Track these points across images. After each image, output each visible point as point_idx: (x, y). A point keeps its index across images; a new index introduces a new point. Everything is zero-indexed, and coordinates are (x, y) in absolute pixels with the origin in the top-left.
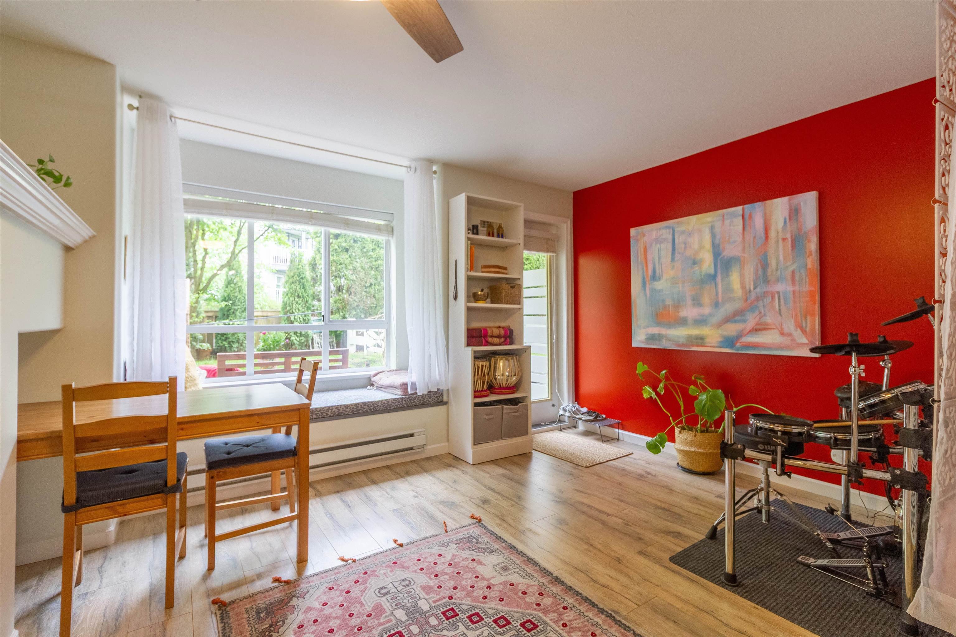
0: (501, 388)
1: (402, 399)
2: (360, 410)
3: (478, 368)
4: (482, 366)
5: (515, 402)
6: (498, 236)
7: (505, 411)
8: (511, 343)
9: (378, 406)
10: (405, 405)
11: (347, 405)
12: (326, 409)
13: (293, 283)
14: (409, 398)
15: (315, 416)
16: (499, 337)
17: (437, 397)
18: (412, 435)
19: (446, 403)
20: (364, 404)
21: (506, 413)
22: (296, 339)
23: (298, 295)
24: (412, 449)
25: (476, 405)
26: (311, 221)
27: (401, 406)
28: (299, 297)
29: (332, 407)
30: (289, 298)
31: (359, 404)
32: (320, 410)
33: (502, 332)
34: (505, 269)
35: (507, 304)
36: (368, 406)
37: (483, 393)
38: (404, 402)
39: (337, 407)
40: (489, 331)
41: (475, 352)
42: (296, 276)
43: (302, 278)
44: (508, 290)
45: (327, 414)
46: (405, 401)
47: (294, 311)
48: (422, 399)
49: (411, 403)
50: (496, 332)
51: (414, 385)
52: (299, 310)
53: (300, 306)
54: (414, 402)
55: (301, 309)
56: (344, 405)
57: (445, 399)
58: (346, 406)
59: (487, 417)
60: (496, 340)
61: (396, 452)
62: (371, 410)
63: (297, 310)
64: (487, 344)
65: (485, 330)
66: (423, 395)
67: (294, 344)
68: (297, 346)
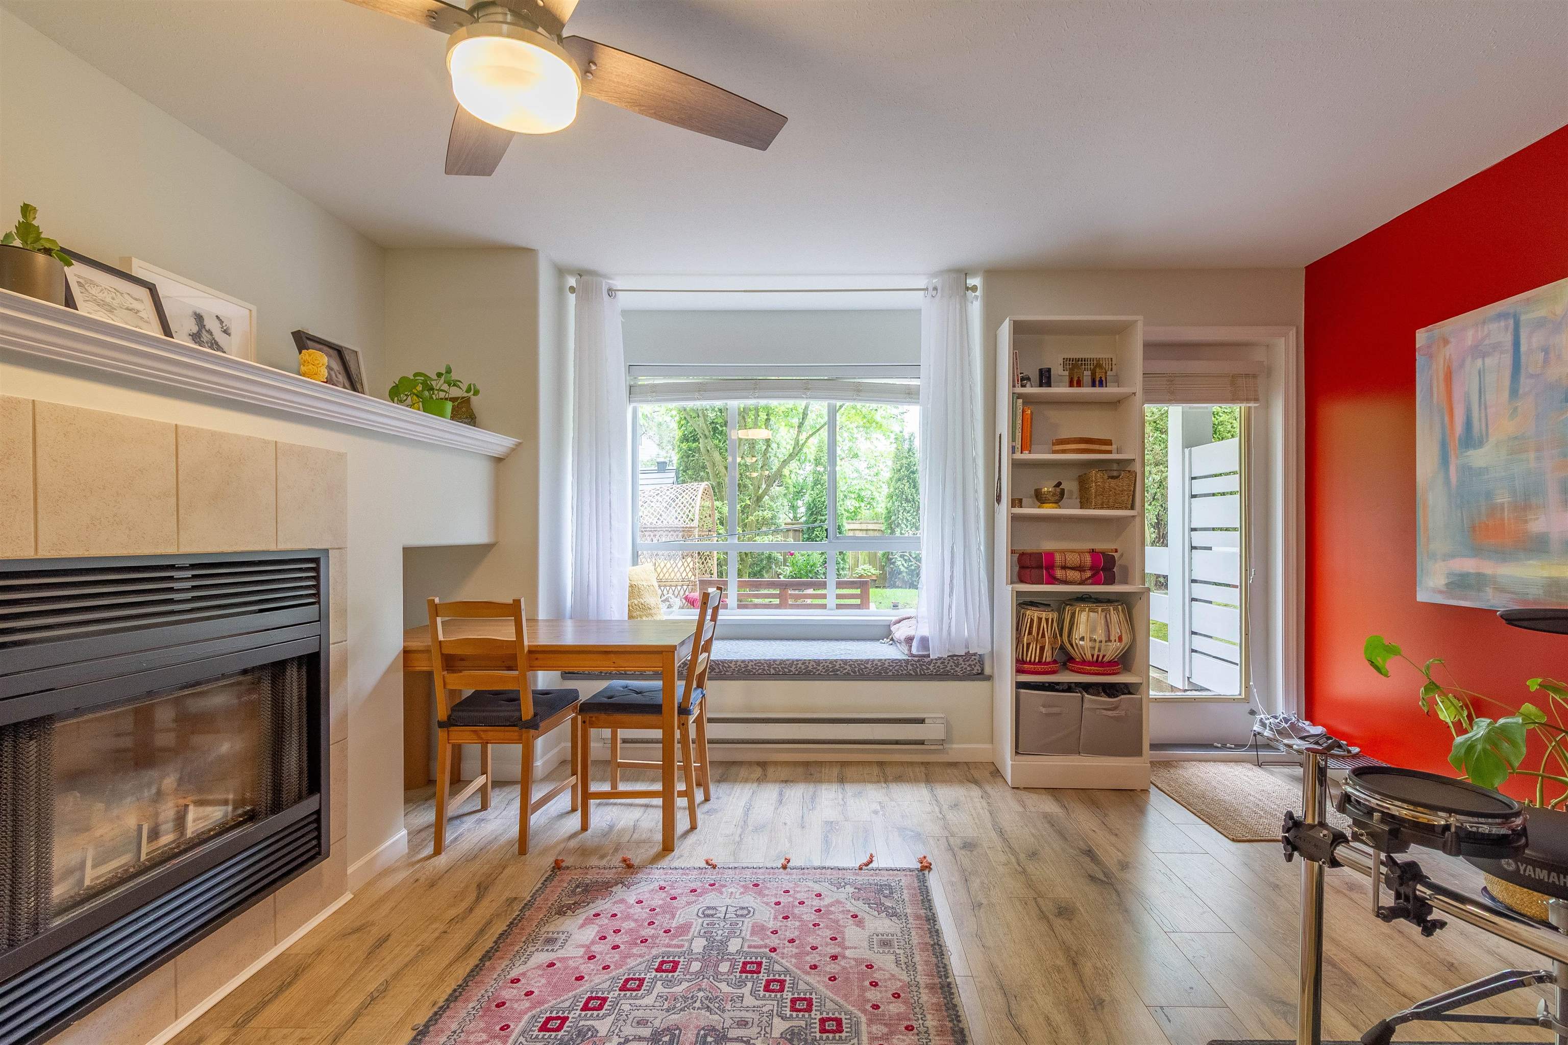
0: (1084, 662)
1: (907, 661)
2: (838, 670)
3: (1032, 620)
4: (1040, 619)
5: (1112, 690)
6: (1094, 385)
7: (1086, 705)
8: (1111, 581)
9: (866, 668)
10: (911, 672)
11: (819, 660)
12: (788, 663)
13: (899, 480)
14: (919, 661)
15: (773, 671)
16: (1080, 568)
17: (970, 665)
18: (922, 721)
19: (989, 678)
20: (845, 662)
21: (1089, 709)
22: (903, 565)
23: (907, 497)
24: (922, 743)
25: (1020, 685)
26: (805, 394)
27: (905, 672)
28: (907, 501)
29: (797, 660)
30: (893, 503)
31: (836, 661)
32: (780, 664)
33: (1088, 559)
34: (1109, 442)
35: (1102, 508)
36: (850, 666)
37: (1039, 668)
38: (910, 667)
39: (804, 662)
40: (1058, 558)
41: (1019, 594)
42: (904, 469)
43: (913, 473)
44: (1104, 482)
45: (790, 671)
46: (912, 665)
47: (900, 522)
48: (942, 666)
49: (923, 669)
50: (1073, 559)
51: (924, 641)
52: (907, 520)
53: (909, 514)
54: (928, 669)
55: (910, 518)
56: (814, 661)
57: (987, 671)
58: (818, 662)
59: (1043, 710)
60: (1075, 575)
61: (897, 742)
62: (855, 672)
63: (905, 521)
64: (1052, 580)
65: (1050, 555)
66: (940, 658)
67: (900, 573)
68: (904, 574)
